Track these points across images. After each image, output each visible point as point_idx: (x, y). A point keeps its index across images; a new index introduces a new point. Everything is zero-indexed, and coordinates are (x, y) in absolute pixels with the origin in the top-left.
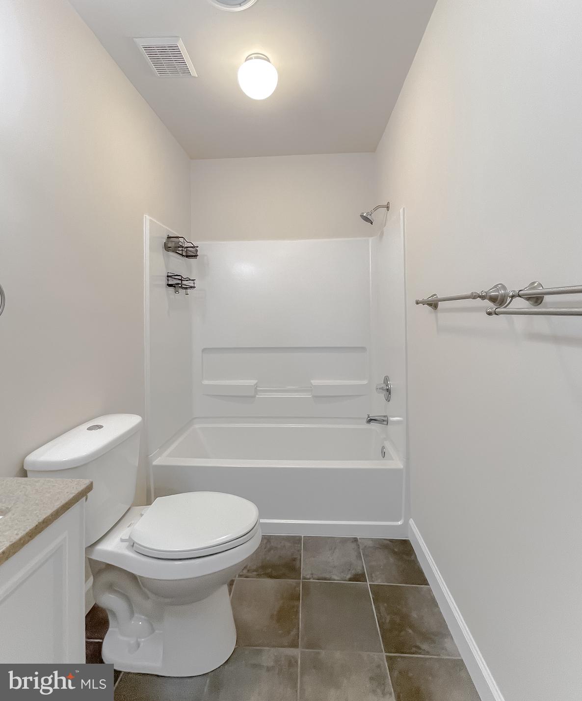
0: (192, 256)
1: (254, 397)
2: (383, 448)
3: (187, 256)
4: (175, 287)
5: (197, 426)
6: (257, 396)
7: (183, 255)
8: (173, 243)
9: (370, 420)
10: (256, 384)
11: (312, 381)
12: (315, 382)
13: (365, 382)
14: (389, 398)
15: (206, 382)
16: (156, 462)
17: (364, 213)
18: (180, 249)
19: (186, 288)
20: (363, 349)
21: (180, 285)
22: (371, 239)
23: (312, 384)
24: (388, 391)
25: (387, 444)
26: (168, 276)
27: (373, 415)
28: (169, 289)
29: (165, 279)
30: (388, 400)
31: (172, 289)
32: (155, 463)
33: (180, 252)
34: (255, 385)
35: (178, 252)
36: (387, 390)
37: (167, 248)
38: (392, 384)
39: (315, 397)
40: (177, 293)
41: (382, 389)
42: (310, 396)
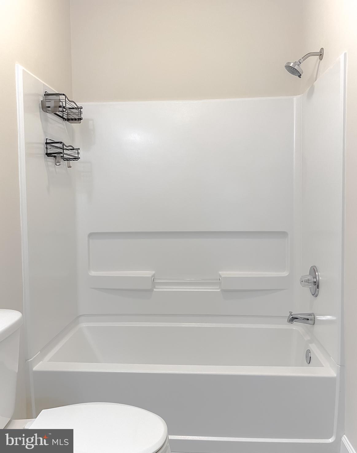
0: (75, 119)
1: (151, 291)
2: (308, 351)
3: (68, 120)
4: (55, 157)
5: (84, 325)
6: (155, 290)
7: (64, 119)
8: (53, 101)
9: (293, 319)
10: (154, 276)
11: (220, 272)
12: (224, 273)
13: (285, 274)
14: (317, 293)
15: (93, 273)
16: (37, 367)
17: (290, 63)
18: (61, 109)
19: (68, 160)
20: (283, 234)
21: (62, 155)
22: (295, 98)
23: (220, 276)
24: (317, 284)
25: (313, 348)
26: (47, 143)
27: (296, 312)
28: (48, 160)
29: (43, 146)
30: (315, 295)
31: (51, 159)
32: (35, 368)
33: (61, 114)
34: (152, 277)
35: (57, 113)
36: (315, 282)
37: (45, 108)
38: (321, 276)
39: (225, 291)
40: (58, 164)
41: (308, 281)
42: (219, 290)
